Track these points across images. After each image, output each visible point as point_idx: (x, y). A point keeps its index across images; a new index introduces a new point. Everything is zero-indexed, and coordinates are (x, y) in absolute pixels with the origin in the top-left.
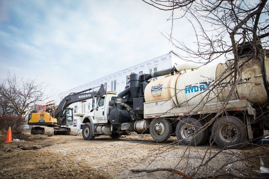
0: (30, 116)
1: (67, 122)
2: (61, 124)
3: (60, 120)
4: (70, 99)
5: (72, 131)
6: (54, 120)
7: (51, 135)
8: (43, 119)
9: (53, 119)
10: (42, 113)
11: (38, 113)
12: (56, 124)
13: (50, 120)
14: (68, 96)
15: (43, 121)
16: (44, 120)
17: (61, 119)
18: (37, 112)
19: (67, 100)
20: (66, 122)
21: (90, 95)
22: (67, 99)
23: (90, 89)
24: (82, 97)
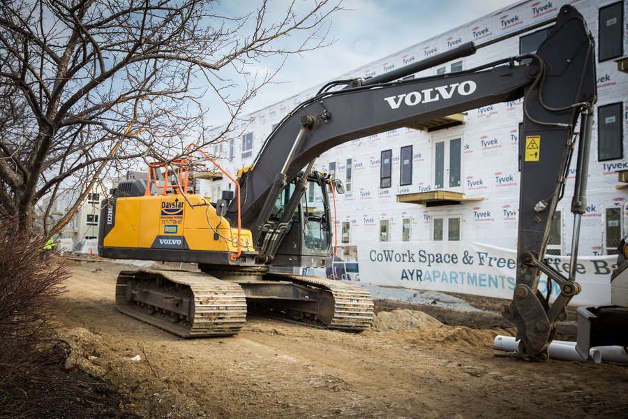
0: (110, 211)
1: (305, 250)
2: (272, 257)
3: (268, 236)
4: (328, 118)
5: (344, 307)
6: (239, 240)
7: (228, 332)
8: (180, 233)
9: (235, 231)
10: (170, 198)
11: (147, 197)
12: (250, 263)
13: (216, 237)
14: (311, 101)
15: (179, 242)
16: (183, 239)
17: (274, 236)
18: (143, 194)
19: (309, 126)
20: (300, 248)
21: (467, 88)
22: (310, 118)
23: (469, 50)
24: (408, 102)
